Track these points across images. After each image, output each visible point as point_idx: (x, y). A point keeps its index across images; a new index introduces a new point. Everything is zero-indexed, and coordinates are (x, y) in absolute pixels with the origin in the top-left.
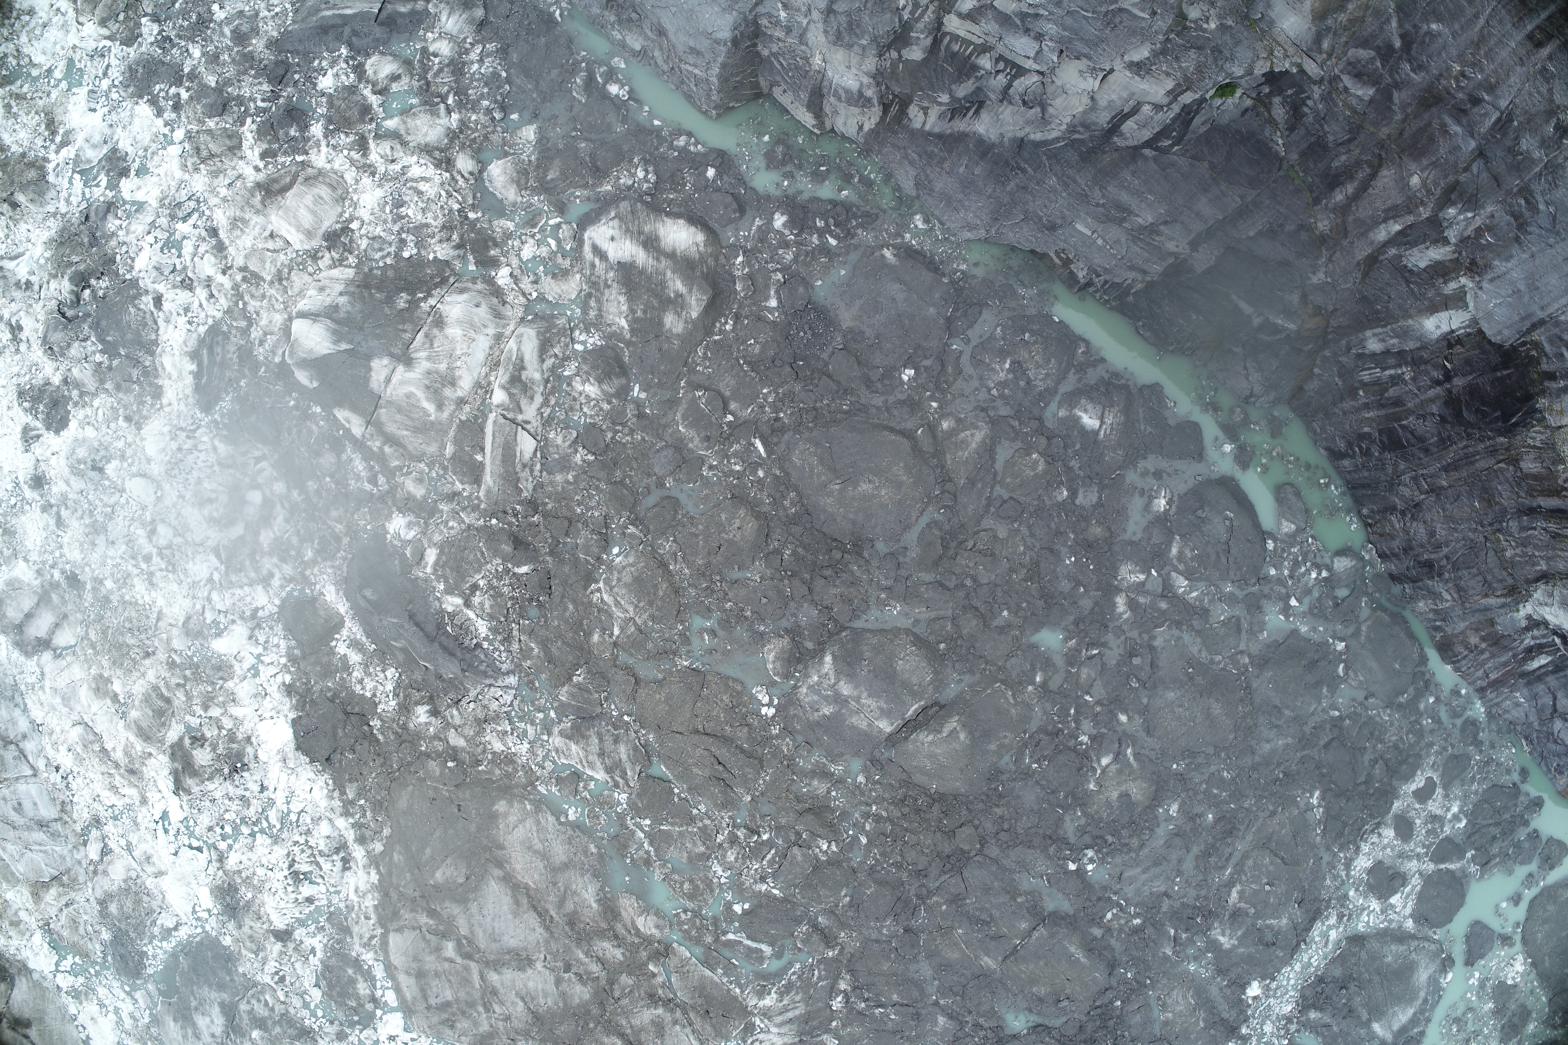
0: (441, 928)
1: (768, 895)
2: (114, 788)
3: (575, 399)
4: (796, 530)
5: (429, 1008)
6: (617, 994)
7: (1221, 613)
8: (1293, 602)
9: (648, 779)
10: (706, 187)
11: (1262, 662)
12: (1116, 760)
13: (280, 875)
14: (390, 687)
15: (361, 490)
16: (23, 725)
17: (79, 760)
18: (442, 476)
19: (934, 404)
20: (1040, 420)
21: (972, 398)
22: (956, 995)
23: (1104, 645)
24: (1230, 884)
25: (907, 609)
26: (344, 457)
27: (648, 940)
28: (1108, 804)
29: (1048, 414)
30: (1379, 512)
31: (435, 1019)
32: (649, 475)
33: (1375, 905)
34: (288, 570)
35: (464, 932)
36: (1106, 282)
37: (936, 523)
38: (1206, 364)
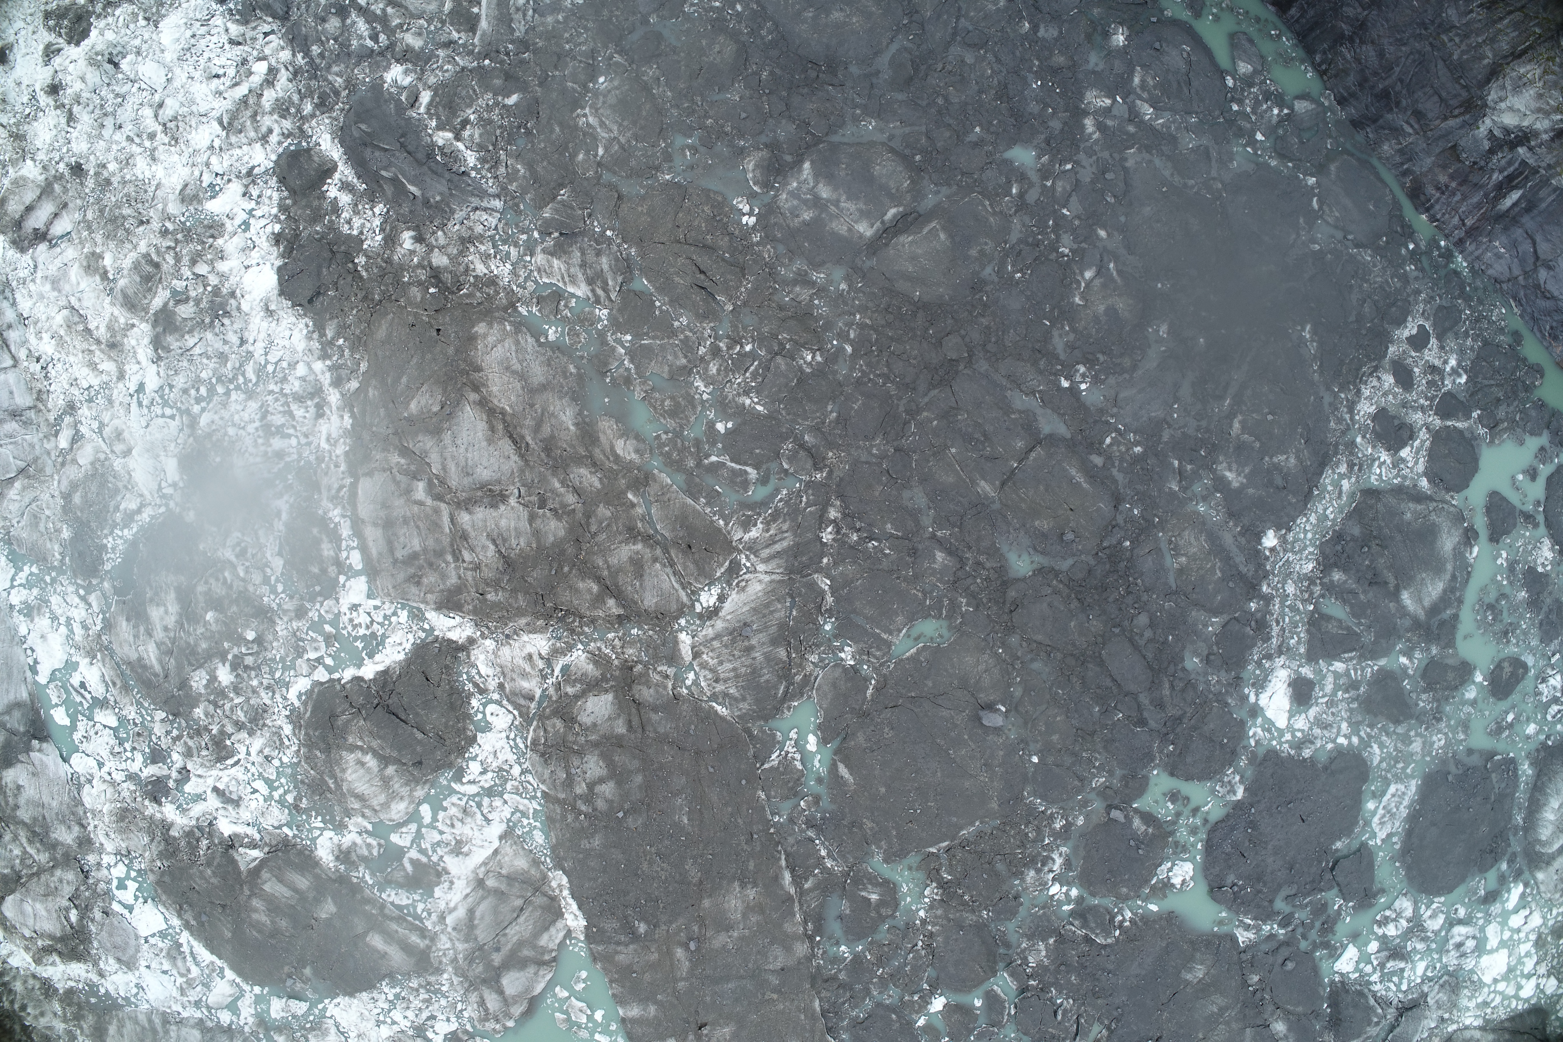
0: (413, 468)
1: (752, 411)
2: (93, 366)
4: (774, 54)
5: (395, 562)
6: (594, 529)
7: (1190, 142)
8: (1259, 137)
9: (629, 292)
11: (1234, 189)
12: (1098, 274)
13: (251, 428)
14: (377, 222)
15: (362, 46)
16: (10, 315)
17: (61, 342)
18: (440, 29)
22: (954, 526)
23: (1078, 162)
24: (1231, 416)
25: (882, 124)
26: (349, 21)
27: (627, 468)
28: (1096, 319)
30: (1330, 49)
31: (401, 576)
32: (635, 14)
33: (1384, 456)
34: (287, 124)
35: (436, 469)
37: (906, 48)
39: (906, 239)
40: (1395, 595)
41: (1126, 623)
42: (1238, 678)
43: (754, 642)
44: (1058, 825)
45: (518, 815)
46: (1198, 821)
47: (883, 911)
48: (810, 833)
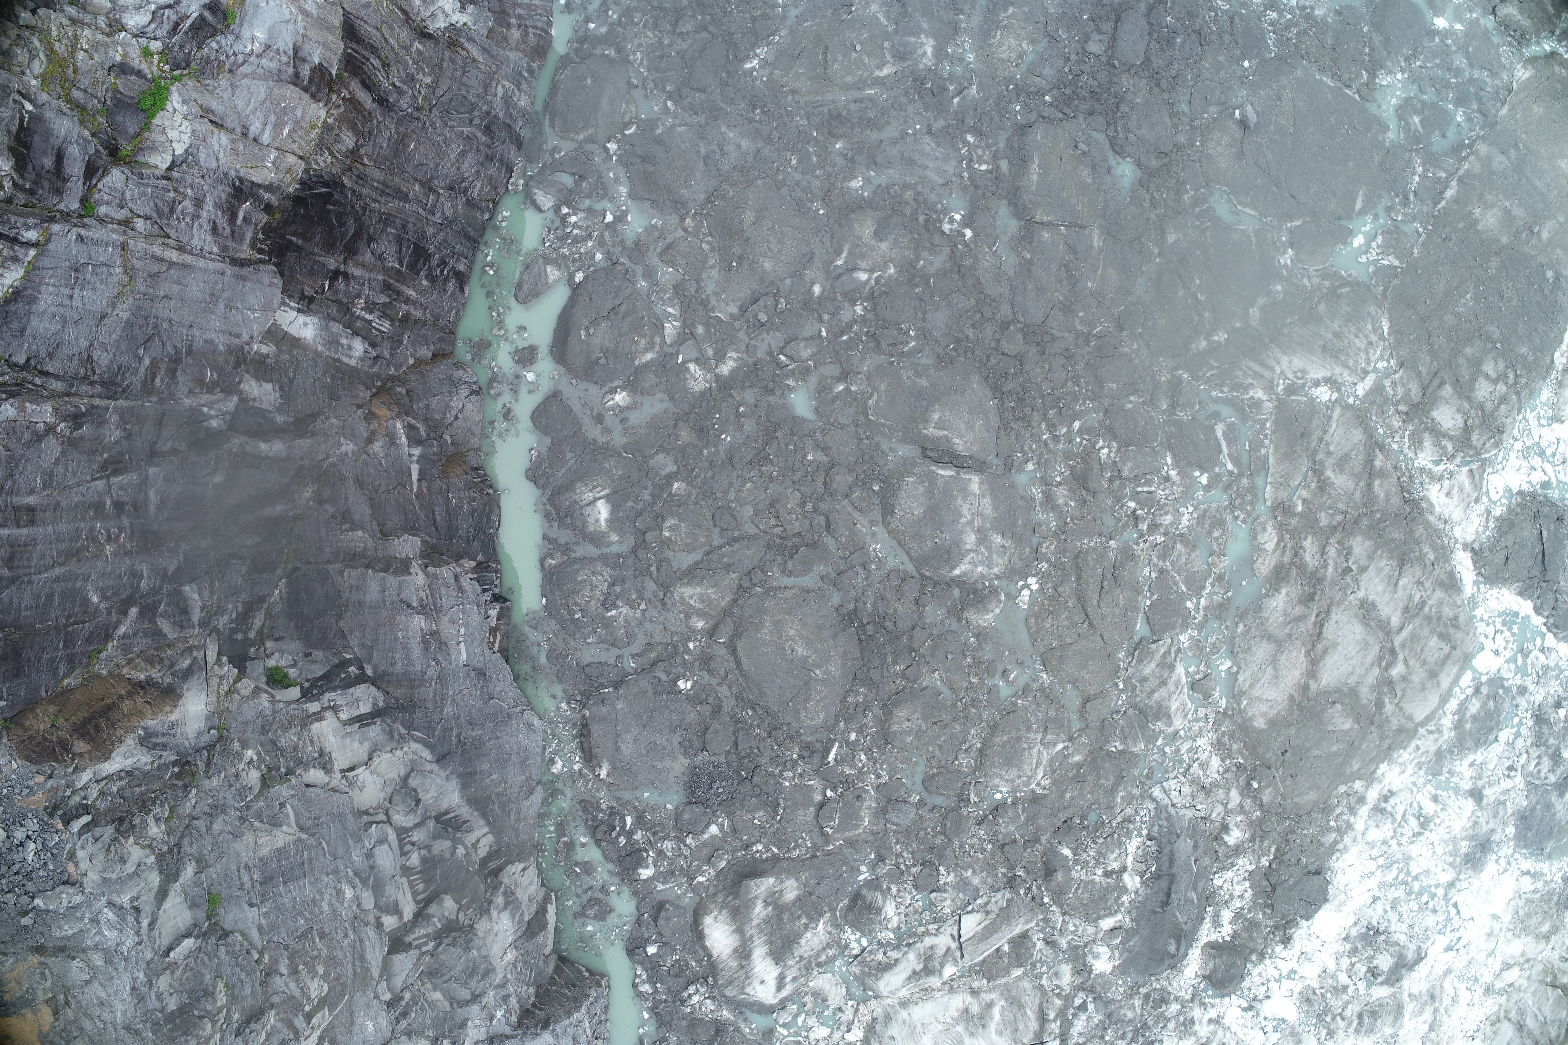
0: (1385, 689)
3: (907, 915)
4: (875, 675)
5: (1453, 648)
6: (1340, 517)
8: (609, 218)
9: (1157, 632)
10: (665, 944)
11: (679, 206)
12: (855, 269)
14: (1229, 874)
15: (1097, 1010)
18: (1041, 961)
19: (691, 645)
20: (634, 551)
21: (661, 619)
22: (1142, 245)
23: (770, 353)
24: (880, 82)
25: (868, 539)
27: (1281, 528)
28: (895, 244)
29: (624, 548)
30: (479, 208)
31: (1459, 635)
32: (921, 817)
34: (1197, 1013)
35: (1376, 671)
36: (484, 591)
37: (783, 571)
38: (478, 449)
39: (959, 445)
41: (1103, 59)
43: (1329, 336)
44: (1274, 15)
45: (1542, 422)
47: (1418, 106)
48: (1412, 198)
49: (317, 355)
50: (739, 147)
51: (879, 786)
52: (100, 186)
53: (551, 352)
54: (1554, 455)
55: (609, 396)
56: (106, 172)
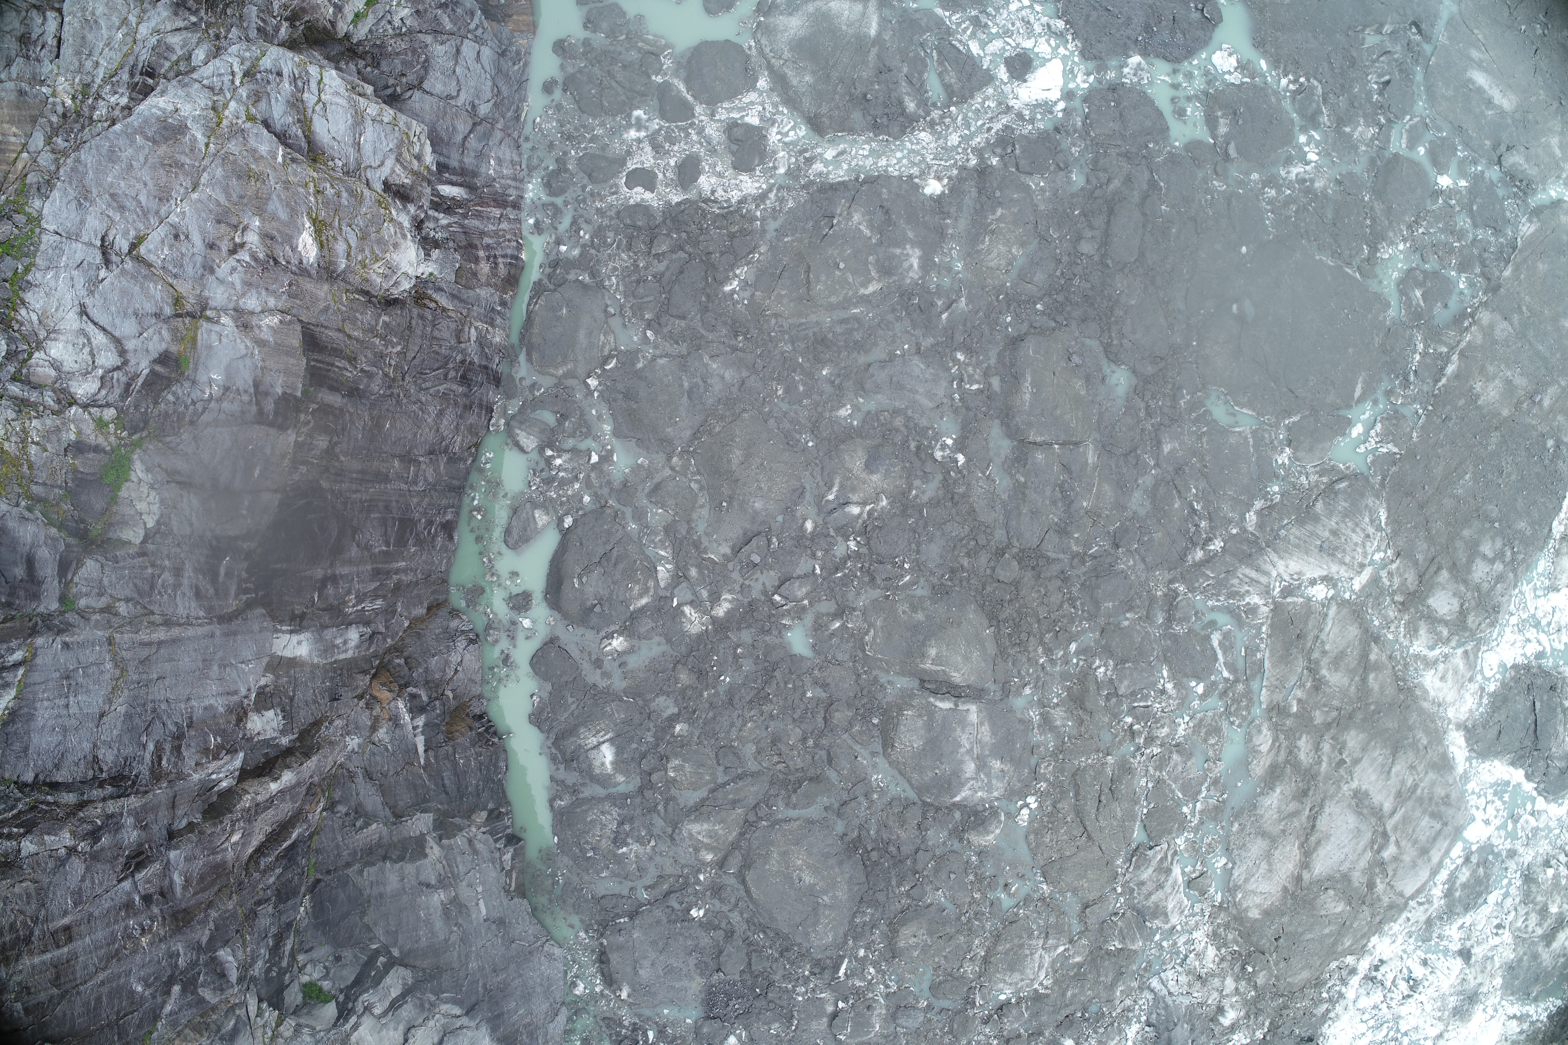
0: (1377, 870)
1: (1173, 677)
4: (881, 897)
5: (1444, 824)
6: (1335, 714)
7: (657, 515)
8: (595, 458)
9: (1154, 838)
11: (665, 444)
12: (846, 504)
19: (702, 877)
20: (641, 790)
21: (671, 853)
22: (1138, 457)
23: (765, 592)
24: (865, 300)
25: (869, 770)
27: (1276, 728)
28: (886, 475)
30: (461, 459)
31: (1451, 811)
32: (930, 1020)
33: (773, 137)
35: (1369, 855)
36: (496, 841)
37: (787, 805)
38: (480, 697)
39: (957, 677)
40: (878, 40)
41: (1096, 258)
42: (1057, 130)
43: (1327, 534)
44: (1270, 193)
45: (1538, 593)
46: (1180, 78)
47: (1421, 278)
48: (1412, 378)
49: (315, 666)
50: (723, 378)
51: (888, 995)
52: (76, 579)
53: (546, 598)
54: (1549, 624)
55: (606, 642)
56: (80, 564)
